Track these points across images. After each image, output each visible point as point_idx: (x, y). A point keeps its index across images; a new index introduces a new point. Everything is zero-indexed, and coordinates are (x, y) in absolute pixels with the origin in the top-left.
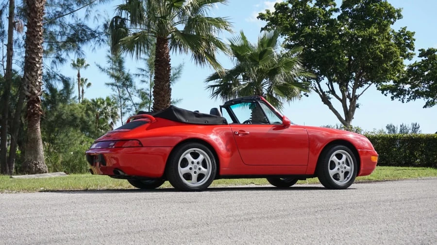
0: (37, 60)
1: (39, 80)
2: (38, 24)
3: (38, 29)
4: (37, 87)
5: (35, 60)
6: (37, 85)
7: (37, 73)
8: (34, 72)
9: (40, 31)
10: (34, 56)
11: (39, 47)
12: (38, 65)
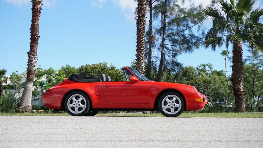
0: (141, 55)
1: (142, 66)
2: (141, 37)
3: (142, 40)
4: (141, 69)
5: (140, 55)
6: (141, 68)
7: (141, 62)
8: (140, 61)
9: (143, 40)
10: (139, 54)
11: (142, 48)
12: (141, 58)
